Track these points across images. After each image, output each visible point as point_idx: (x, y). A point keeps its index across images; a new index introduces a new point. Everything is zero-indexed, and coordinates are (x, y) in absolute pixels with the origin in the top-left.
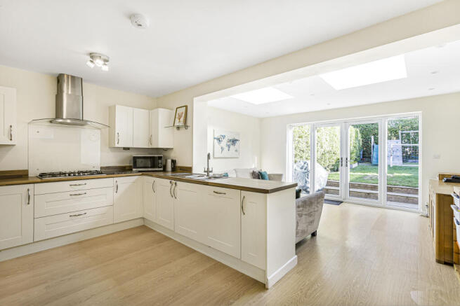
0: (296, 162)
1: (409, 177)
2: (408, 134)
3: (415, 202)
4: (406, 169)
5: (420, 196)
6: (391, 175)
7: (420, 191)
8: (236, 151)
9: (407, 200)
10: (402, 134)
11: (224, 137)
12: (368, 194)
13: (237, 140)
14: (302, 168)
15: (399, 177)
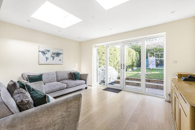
0: (100, 67)
1: (158, 74)
2: (158, 54)
3: (162, 88)
4: (157, 70)
5: (164, 85)
6: (150, 73)
7: (165, 82)
8: (60, 60)
9: (157, 87)
10: (156, 54)
11: (49, 51)
12: (138, 84)
13: (60, 54)
14: (102, 70)
15: (154, 74)
